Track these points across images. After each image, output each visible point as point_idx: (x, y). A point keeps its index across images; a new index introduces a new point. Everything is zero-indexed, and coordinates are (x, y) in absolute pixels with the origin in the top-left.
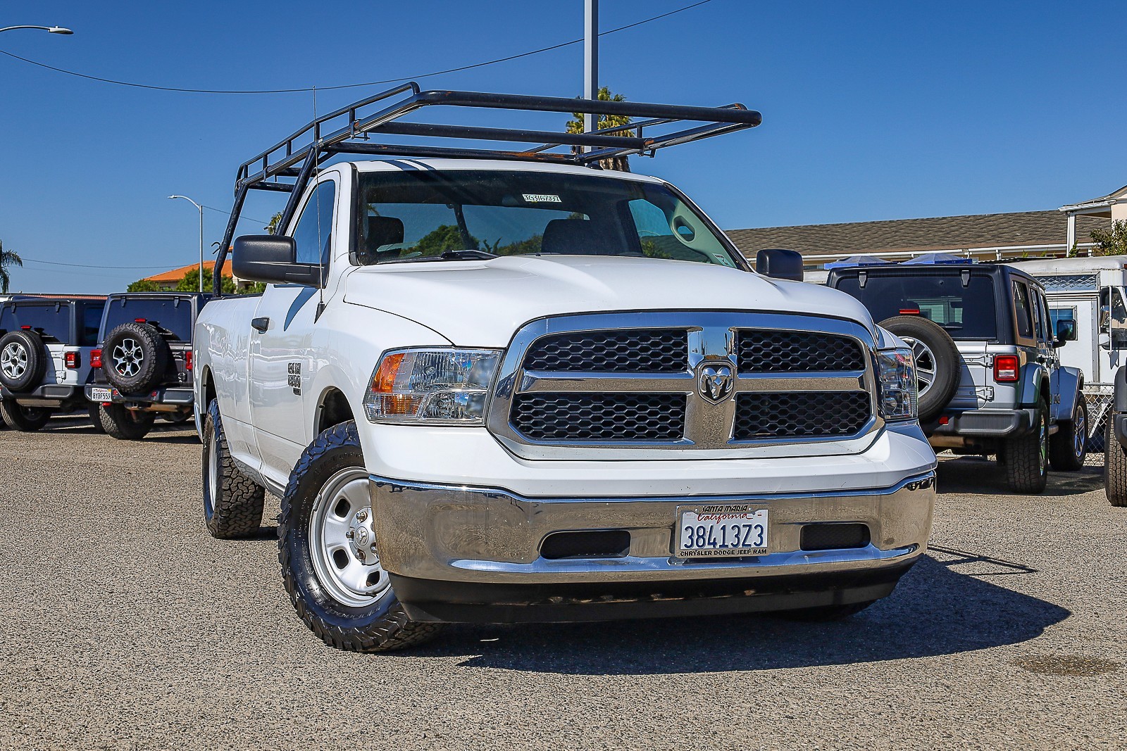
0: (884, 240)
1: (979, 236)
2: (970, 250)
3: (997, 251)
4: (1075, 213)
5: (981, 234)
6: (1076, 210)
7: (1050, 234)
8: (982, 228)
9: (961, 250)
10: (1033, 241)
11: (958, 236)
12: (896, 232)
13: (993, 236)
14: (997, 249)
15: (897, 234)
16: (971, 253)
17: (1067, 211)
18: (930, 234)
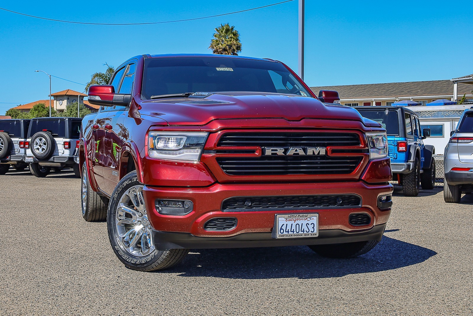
0: (359, 93)
1: (402, 92)
2: (399, 98)
3: (411, 98)
4: (457, 82)
5: (402, 91)
9: (395, 98)
11: (392, 92)
12: (364, 89)
13: (408, 92)
15: (365, 90)
16: (399, 99)
17: (453, 81)
18: (380, 90)
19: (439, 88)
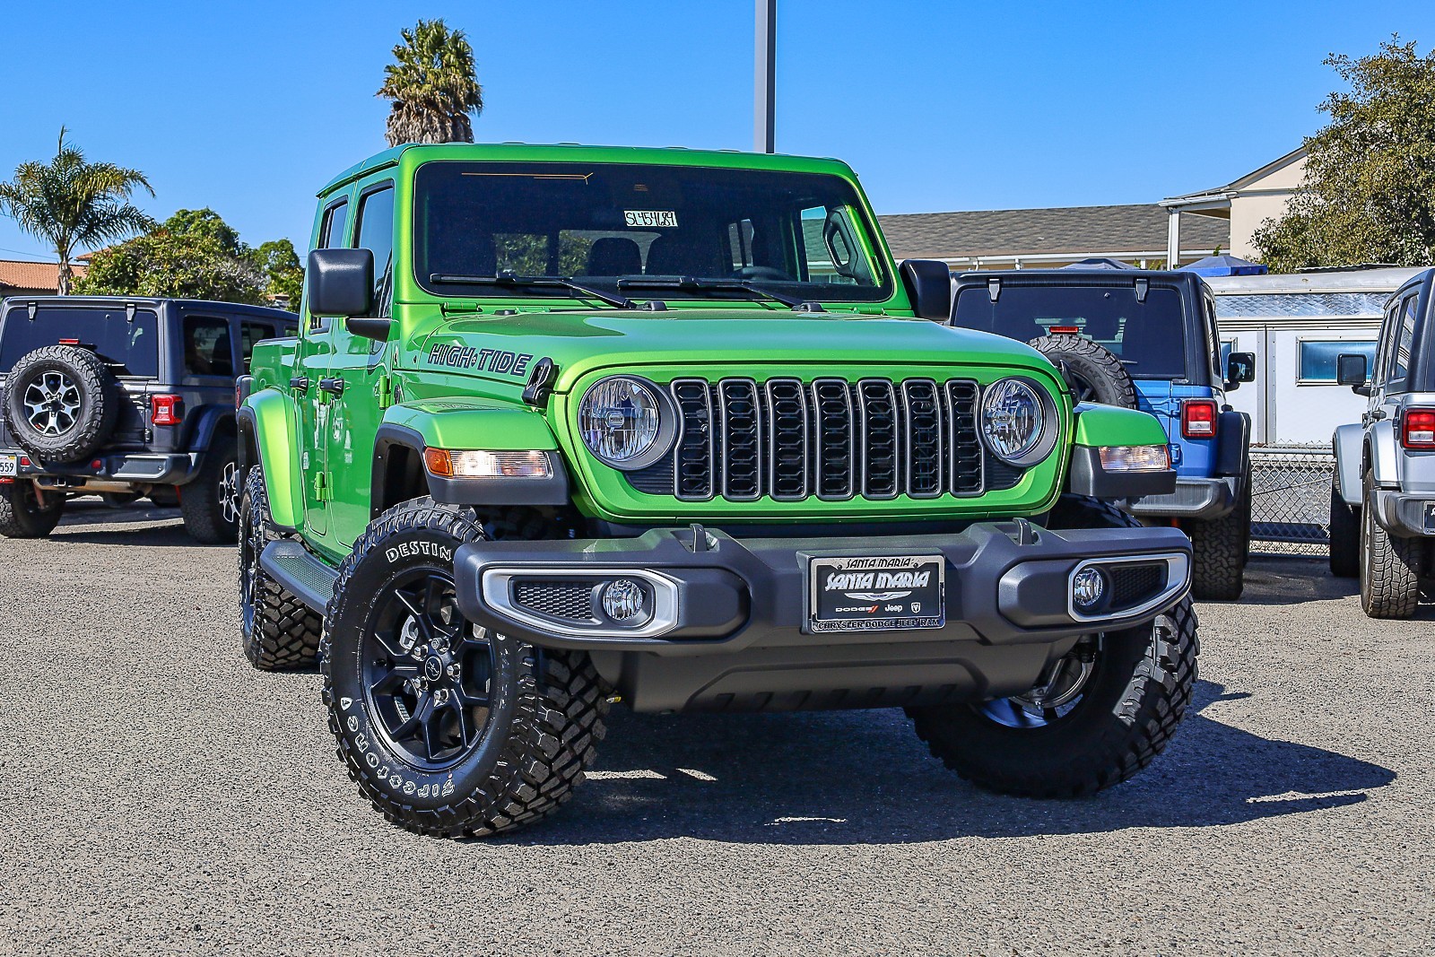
1: (988, 240)
2: (979, 258)
3: (1017, 261)
4: (1179, 209)
5: (989, 237)
6: (1181, 206)
7: (1086, 238)
8: (990, 230)
9: (967, 259)
10: (1064, 248)
11: (958, 239)
13: (1006, 240)
14: (1017, 258)
16: (981, 263)
17: (1167, 207)
18: (918, 235)
19: (1100, 230)
